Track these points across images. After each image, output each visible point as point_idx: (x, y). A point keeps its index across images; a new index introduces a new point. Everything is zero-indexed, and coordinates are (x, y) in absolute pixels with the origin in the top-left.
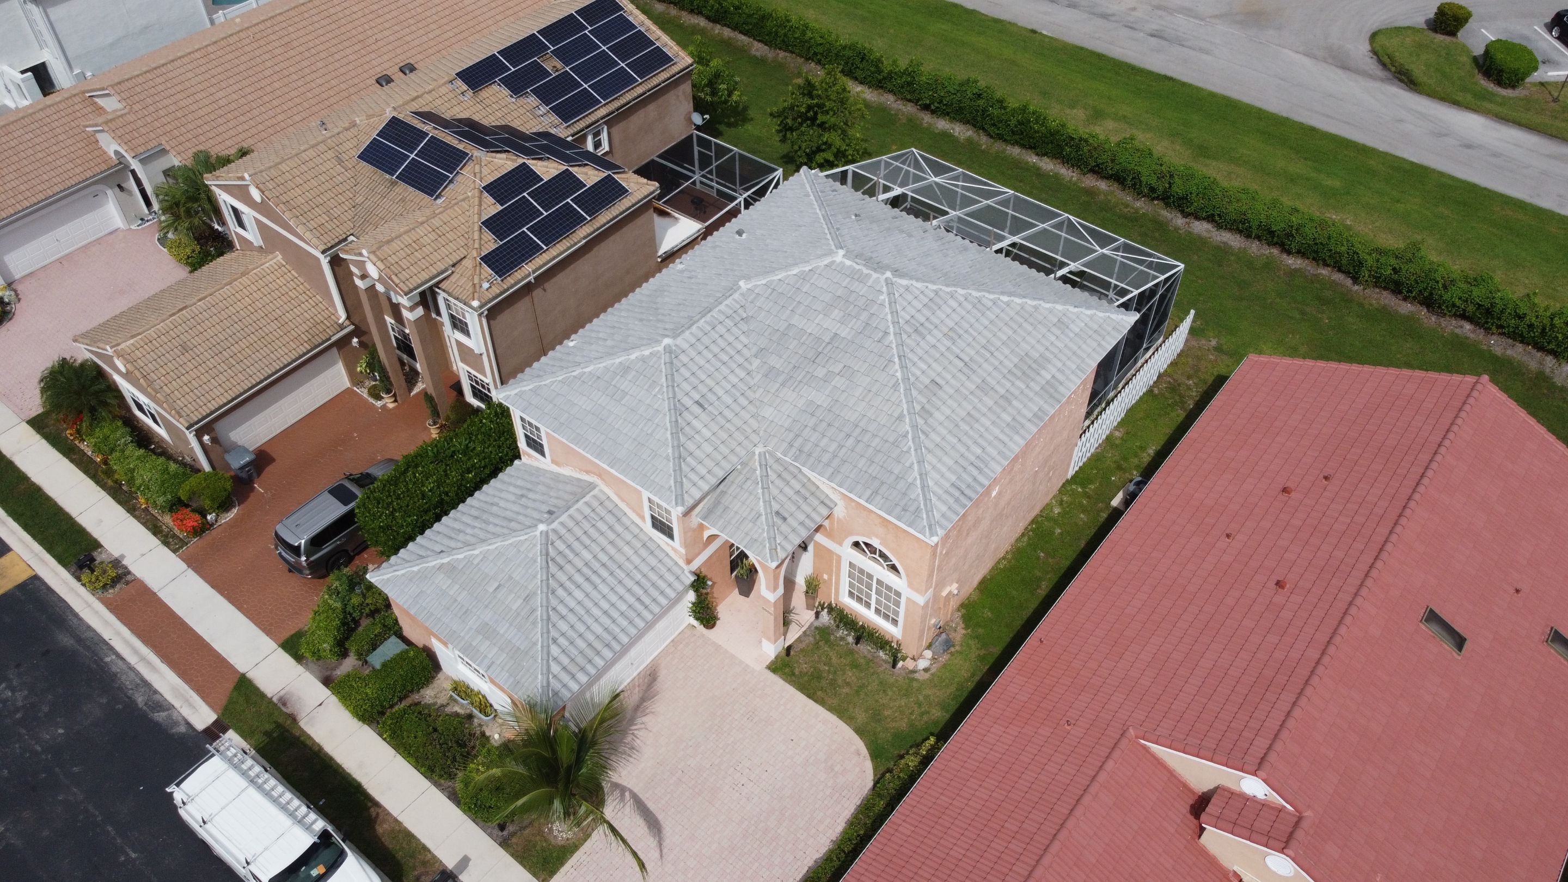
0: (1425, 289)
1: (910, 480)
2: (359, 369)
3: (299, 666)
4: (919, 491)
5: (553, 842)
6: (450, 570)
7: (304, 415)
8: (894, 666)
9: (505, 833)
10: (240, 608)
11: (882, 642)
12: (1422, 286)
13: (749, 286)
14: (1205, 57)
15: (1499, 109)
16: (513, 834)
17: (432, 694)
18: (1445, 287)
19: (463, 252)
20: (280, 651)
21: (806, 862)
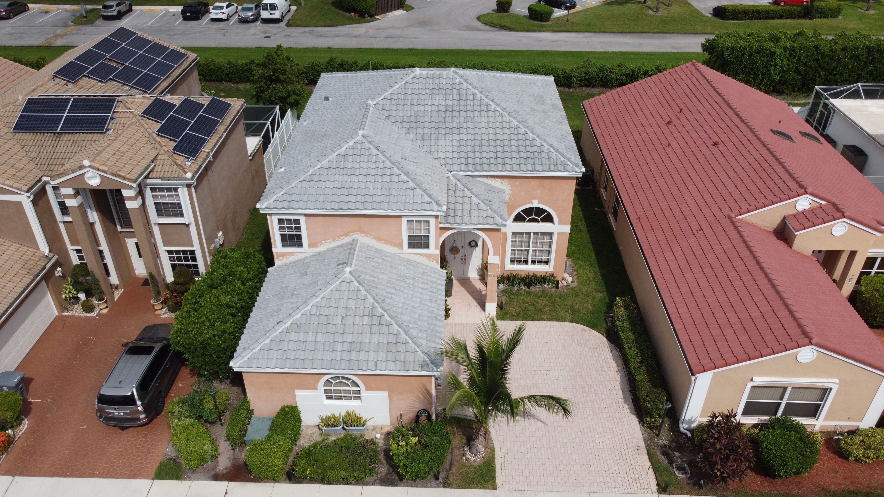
0: (602, 76)
1: (546, 151)
2: (64, 296)
3: (183, 482)
4: (556, 153)
5: (475, 464)
6: (297, 327)
7: (33, 344)
8: (557, 287)
9: (441, 480)
10: (92, 476)
11: (543, 279)
12: (601, 76)
13: (375, 103)
14: (418, 39)
15: (551, 29)
16: (447, 477)
17: (307, 441)
18: (611, 72)
19: (154, 153)
20: (156, 481)
21: (616, 388)
